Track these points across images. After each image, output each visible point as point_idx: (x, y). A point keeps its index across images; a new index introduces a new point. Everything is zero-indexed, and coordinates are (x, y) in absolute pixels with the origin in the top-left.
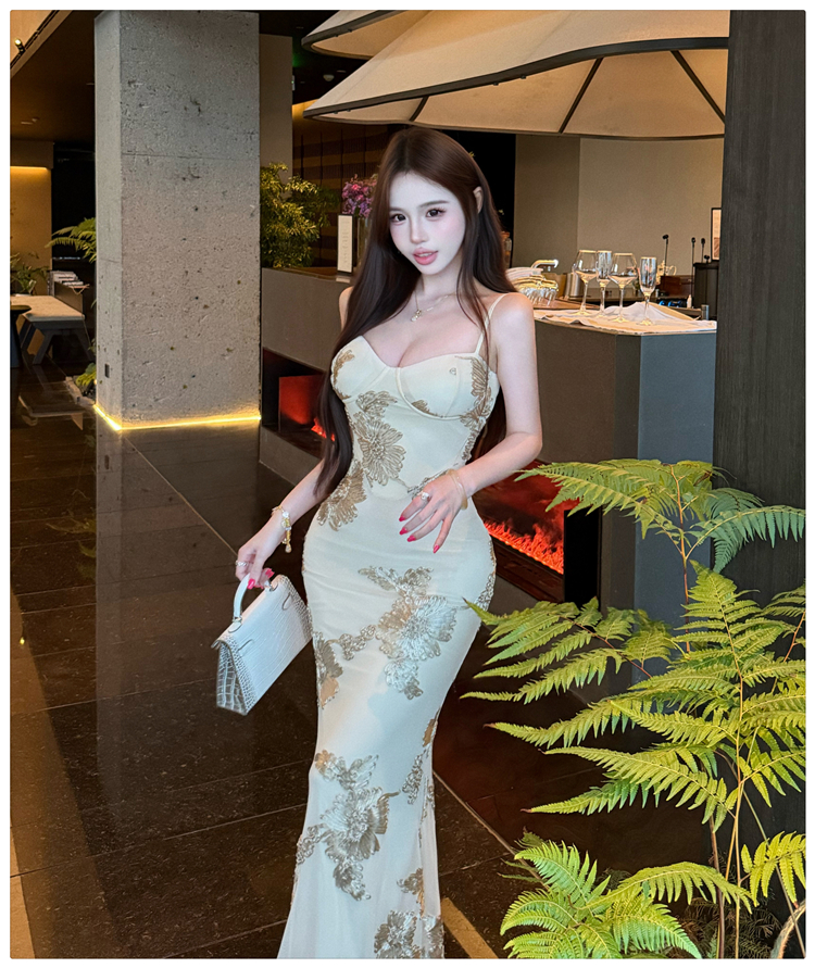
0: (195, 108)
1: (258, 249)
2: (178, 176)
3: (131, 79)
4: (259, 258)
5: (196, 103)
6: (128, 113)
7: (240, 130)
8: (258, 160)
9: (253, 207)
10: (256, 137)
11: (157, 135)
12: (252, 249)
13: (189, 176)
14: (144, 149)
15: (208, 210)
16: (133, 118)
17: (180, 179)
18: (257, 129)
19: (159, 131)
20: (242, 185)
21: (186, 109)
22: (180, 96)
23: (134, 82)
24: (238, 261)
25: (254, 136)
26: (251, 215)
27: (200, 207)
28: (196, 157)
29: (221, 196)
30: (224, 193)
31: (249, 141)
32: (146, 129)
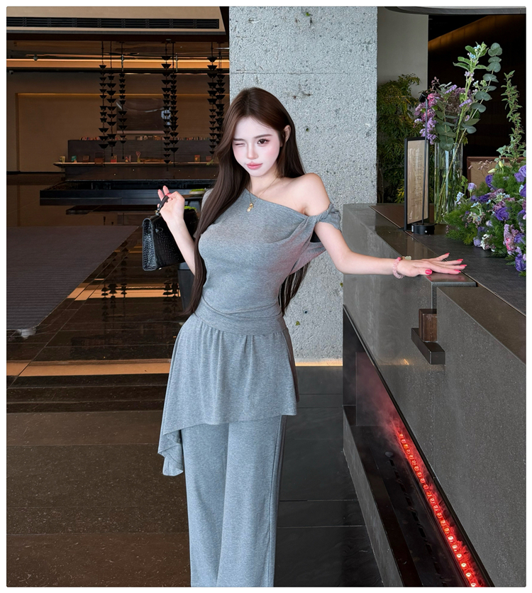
0: (308, 18)
1: (375, 172)
2: (288, 95)
4: (375, 183)
5: (308, 14)
6: (237, 30)
7: (355, 40)
8: (375, 72)
9: (369, 125)
10: (373, 48)
11: (266, 51)
12: (368, 172)
13: (300, 95)
14: (254, 67)
15: (320, 129)
16: (242, 34)
17: (291, 98)
18: (375, 37)
19: (269, 47)
20: (357, 101)
21: (296, 21)
24: (352, 186)
25: (370, 46)
26: (368, 134)
27: (311, 127)
28: (306, 73)
29: (334, 114)
30: (336, 111)
31: (365, 52)
32: (255, 45)
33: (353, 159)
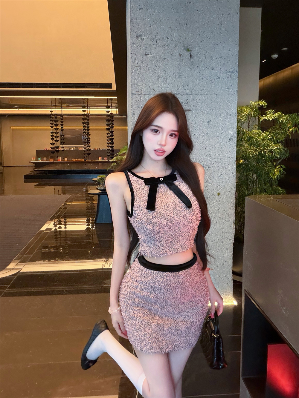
0: (189, 53)
1: (235, 166)
3: (139, 33)
4: (235, 174)
5: (188, 50)
6: (137, 61)
8: (236, 94)
9: (231, 133)
10: (235, 76)
11: (158, 77)
12: (230, 167)
14: (148, 89)
16: (140, 65)
18: (236, 68)
19: (160, 74)
20: (223, 115)
21: (180, 55)
22: (176, 45)
23: (140, 36)
25: (233, 74)
26: (230, 139)
29: (206, 124)
30: (208, 122)
31: (229, 79)
32: (150, 73)
33: (220, 157)
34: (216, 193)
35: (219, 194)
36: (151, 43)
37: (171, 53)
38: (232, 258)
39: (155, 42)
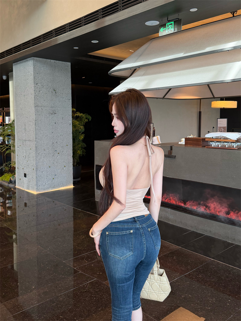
0: (55, 92)
1: (72, 135)
3: (37, 83)
4: (72, 138)
5: (55, 90)
6: (36, 94)
7: (66, 99)
8: (71, 107)
9: (70, 122)
13: (53, 113)
14: (41, 105)
15: (59, 123)
16: (38, 95)
17: (51, 114)
18: (71, 98)
19: (45, 99)
20: (67, 115)
21: (52, 92)
22: (50, 88)
24: (67, 139)
26: (70, 124)
27: (56, 122)
28: (55, 107)
29: (62, 119)
30: (62, 118)
31: (69, 102)
32: (41, 98)
33: (67, 131)
34: (66, 145)
35: (67, 145)
36: (42, 87)
37: (49, 91)
38: (72, 170)
39: (43, 87)
